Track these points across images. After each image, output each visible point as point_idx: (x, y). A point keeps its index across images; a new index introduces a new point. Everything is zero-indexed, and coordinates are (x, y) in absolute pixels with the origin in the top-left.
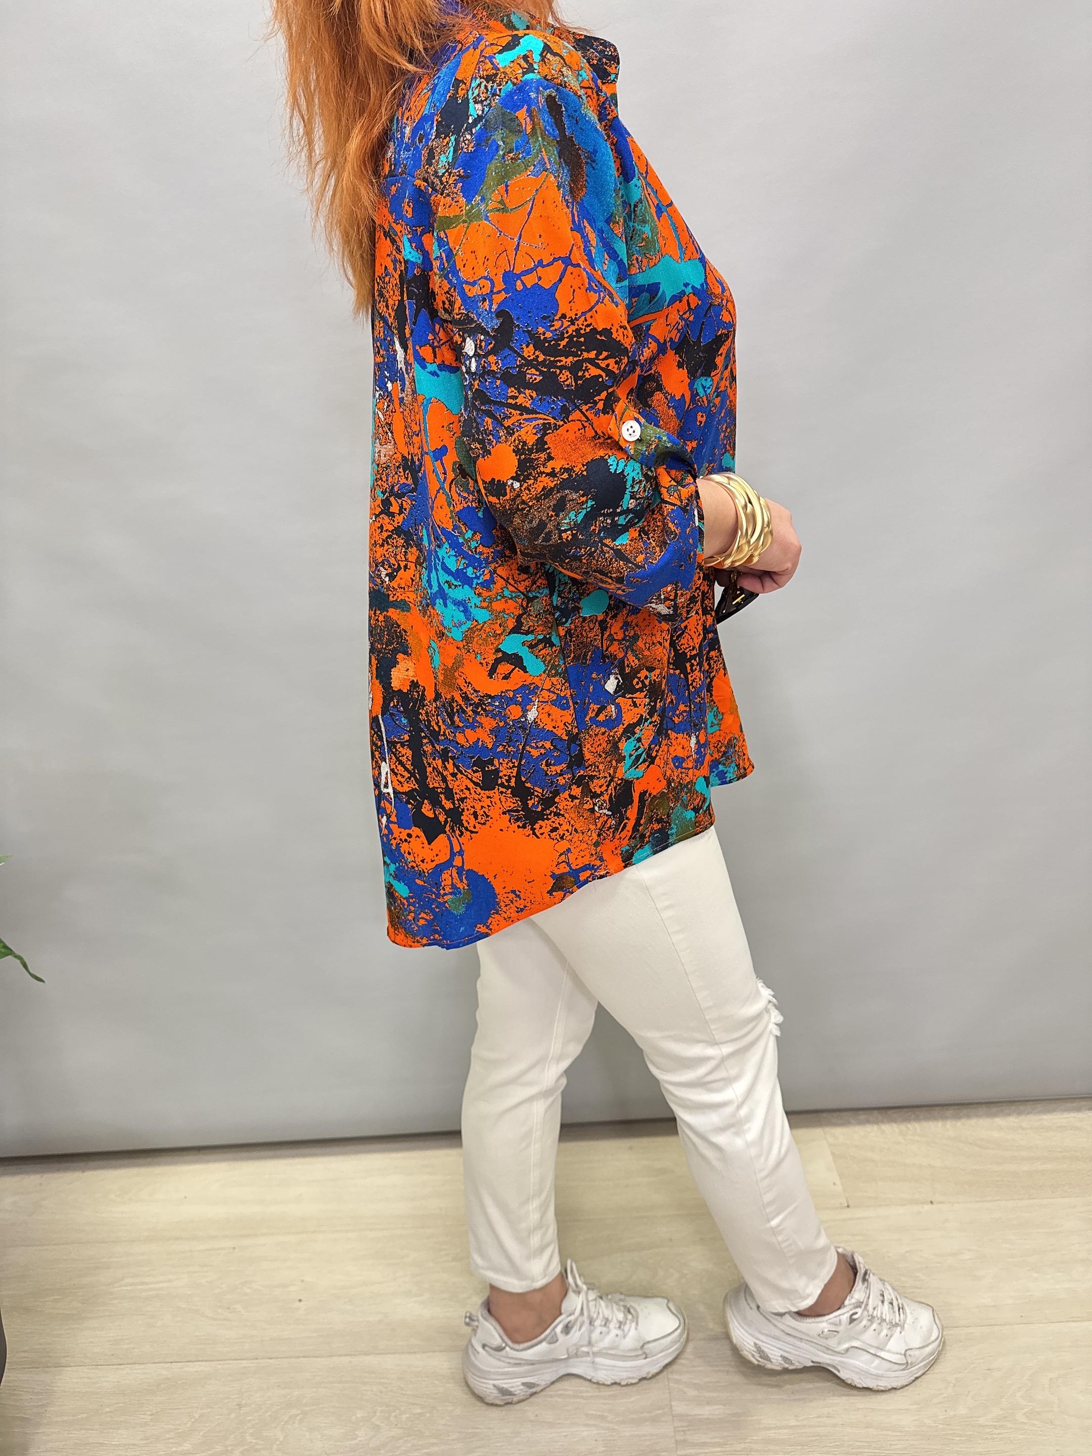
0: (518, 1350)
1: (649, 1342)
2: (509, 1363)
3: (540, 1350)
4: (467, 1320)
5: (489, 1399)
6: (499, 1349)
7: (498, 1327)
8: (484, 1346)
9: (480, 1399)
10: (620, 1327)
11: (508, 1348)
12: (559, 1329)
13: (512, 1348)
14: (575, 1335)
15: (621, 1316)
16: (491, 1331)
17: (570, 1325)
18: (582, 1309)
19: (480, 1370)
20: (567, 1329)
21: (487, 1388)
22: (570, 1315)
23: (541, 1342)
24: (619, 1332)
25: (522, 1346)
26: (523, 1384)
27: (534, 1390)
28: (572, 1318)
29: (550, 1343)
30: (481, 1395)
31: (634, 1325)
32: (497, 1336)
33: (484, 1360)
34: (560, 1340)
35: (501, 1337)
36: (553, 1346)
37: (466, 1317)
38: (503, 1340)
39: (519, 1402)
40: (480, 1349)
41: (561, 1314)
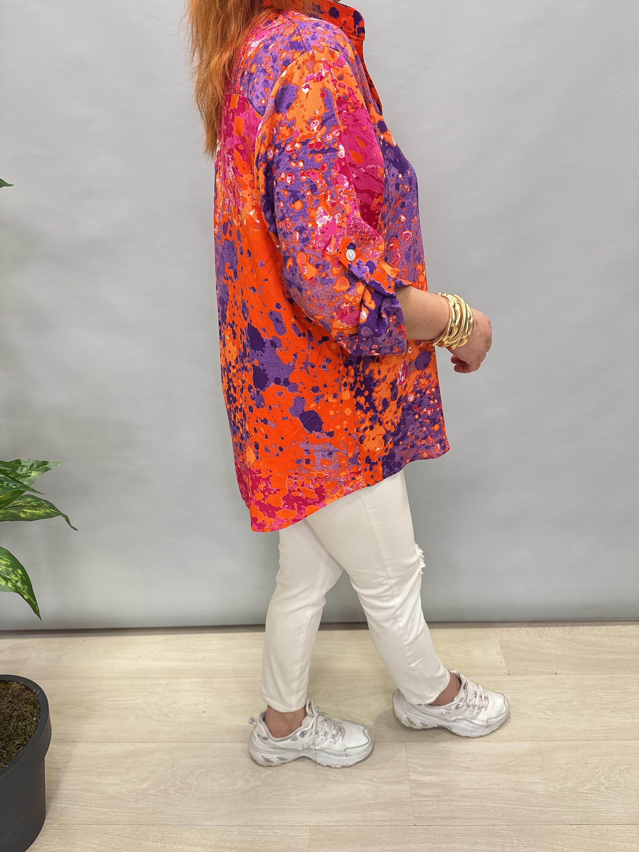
0: (275, 741)
1: (349, 748)
2: (270, 747)
3: (287, 743)
4: (251, 721)
5: (259, 762)
6: (266, 739)
7: (266, 727)
8: (258, 735)
9: (255, 762)
10: (333, 738)
11: (269, 739)
12: (298, 734)
13: (272, 739)
14: (307, 738)
15: (335, 732)
16: (263, 728)
17: (304, 733)
18: (313, 725)
19: (256, 747)
20: (303, 734)
21: (258, 756)
22: (305, 727)
23: (287, 739)
24: (332, 740)
25: (278, 739)
26: (278, 758)
27: (284, 762)
28: (306, 729)
29: (293, 740)
30: (256, 760)
31: (341, 738)
32: (264, 732)
33: (258, 742)
34: (298, 740)
35: (267, 733)
36: (294, 742)
37: (250, 719)
38: (267, 734)
39: (276, 766)
40: (256, 736)
41: (301, 726)
